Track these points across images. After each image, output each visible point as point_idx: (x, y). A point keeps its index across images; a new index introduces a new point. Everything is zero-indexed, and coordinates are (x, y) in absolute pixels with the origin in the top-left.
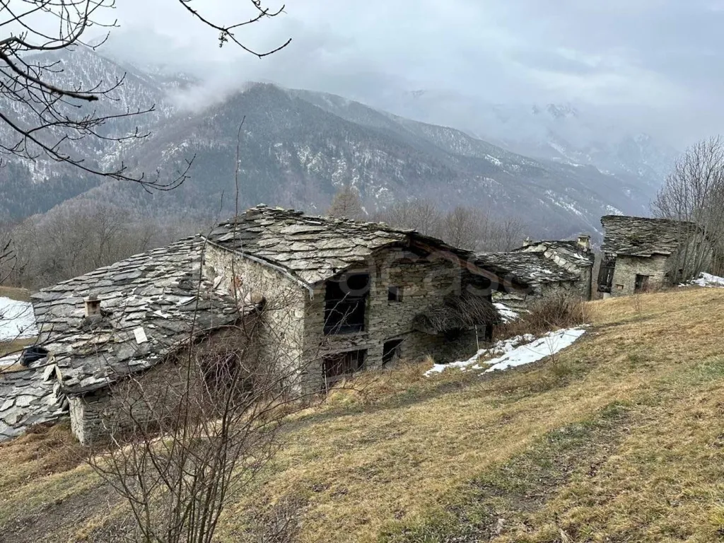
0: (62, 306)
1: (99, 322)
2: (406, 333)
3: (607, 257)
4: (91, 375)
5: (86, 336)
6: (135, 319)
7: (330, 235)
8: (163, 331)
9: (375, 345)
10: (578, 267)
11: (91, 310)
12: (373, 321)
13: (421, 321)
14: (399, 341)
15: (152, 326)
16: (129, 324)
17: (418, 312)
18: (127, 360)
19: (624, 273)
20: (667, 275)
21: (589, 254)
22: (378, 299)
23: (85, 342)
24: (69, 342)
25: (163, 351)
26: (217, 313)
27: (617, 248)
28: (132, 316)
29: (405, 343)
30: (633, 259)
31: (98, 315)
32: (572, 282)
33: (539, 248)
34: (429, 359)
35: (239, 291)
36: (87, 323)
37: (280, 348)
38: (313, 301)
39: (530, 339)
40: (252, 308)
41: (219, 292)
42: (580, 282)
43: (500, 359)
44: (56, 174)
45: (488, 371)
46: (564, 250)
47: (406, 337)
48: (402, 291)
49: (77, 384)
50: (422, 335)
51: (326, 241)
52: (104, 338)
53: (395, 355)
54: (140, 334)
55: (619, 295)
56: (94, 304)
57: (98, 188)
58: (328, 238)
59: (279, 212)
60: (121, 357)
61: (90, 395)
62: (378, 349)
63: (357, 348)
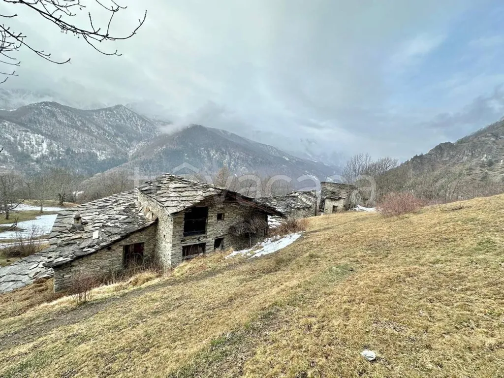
0: (69, 218)
1: (79, 227)
2: (226, 235)
3: (322, 199)
4: (62, 256)
5: (71, 235)
6: (97, 226)
7: (190, 189)
8: (107, 233)
9: (210, 240)
10: (311, 202)
11: (76, 221)
12: (209, 230)
13: (232, 229)
14: (223, 239)
15: (103, 230)
16: (93, 229)
17: (232, 225)
19: (329, 204)
20: (344, 206)
21: (316, 197)
22: (212, 219)
23: (68, 238)
24: (61, 238)
25: (104, 244)
26: (135, 225)
27: (326, 195)
28: (96, 225)
29: (225, 239)
30: (332, 199)
31: (80, 224)
32: (308, 208)
33: (297, 194)
34: (231, 248)
35: (148, 214)
36: (74, 228)
37: (164, 242)
38: (177, 220)
39: (278, 238)
40: (151, 222)
41: (140, 214)
42: (312, 208)
43: (260, 250)
44: (109, 157)
45: (252, 257)
46: (306, 195)
47: (226, 236)
48: (224, 215)
49: (53, 261)
50: (233, 235)
51: (187, 192)
52: (78, 236)
53: (221, 244)
54: (96, 235)
55: (326, 214)
56: (78, 218)
57: (127, 164)
58: (189, 191)
59: (173, 177)
60: (82, 247)
61: (58, 267)
62: (212, 242)
63: (201, 242)
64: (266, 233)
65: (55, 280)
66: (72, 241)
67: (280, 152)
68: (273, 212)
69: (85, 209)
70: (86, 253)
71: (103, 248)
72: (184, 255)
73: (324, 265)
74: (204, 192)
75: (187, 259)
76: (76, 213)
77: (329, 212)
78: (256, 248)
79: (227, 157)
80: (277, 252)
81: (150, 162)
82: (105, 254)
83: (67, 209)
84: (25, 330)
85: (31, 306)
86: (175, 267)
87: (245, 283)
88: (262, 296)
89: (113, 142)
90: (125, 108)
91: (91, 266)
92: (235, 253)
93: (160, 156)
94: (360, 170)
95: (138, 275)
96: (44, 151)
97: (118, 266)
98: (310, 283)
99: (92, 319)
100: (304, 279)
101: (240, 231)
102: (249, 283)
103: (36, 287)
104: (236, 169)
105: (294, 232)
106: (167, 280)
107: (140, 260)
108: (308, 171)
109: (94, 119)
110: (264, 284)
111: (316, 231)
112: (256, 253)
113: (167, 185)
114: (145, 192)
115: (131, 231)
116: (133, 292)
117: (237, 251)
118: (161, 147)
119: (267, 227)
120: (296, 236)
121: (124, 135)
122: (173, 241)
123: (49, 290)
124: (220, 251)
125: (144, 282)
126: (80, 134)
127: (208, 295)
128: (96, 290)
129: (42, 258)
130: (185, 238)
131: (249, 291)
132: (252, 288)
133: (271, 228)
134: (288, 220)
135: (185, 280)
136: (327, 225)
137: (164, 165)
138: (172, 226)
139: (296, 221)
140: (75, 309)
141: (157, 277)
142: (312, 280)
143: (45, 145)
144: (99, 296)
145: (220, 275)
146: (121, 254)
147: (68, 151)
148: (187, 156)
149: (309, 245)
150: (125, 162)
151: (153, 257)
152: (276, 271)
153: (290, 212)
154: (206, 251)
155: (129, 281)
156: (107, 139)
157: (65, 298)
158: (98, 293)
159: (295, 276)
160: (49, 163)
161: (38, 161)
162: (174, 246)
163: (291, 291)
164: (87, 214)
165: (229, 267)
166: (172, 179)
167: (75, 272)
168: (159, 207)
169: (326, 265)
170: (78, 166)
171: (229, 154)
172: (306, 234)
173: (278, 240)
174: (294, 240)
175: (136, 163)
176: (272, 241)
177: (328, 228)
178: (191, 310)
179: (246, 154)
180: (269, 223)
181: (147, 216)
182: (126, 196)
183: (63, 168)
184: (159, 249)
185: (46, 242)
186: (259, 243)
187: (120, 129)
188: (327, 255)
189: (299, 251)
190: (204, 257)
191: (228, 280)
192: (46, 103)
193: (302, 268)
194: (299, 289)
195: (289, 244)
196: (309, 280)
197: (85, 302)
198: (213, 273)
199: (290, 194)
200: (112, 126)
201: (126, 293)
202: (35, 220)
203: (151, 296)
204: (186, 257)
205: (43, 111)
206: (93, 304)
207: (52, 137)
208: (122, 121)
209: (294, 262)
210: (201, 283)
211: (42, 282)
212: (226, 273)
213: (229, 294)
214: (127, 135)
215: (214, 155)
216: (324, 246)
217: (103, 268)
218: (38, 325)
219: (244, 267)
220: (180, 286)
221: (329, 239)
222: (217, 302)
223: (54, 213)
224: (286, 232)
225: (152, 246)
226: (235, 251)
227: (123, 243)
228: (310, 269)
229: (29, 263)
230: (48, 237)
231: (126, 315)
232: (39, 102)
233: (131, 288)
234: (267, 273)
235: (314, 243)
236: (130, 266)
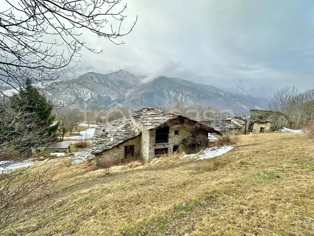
0: (100, 130)
3: (251, 122)
4: (98, 149)
5: (101, 139)
8: (117, 139)
9: (171, 146)
10: (241, 124)
12: (170, 140)
13: (184, 141)
14: (178, 146)
15: (115, 137)
16: (111, 136)
17: (184, 138)
18: (107, 146)
19: (256, 127)
20: (271, 128)
21: (246, 121)
22: (171, 134)
24: (97, 140)
25: (116, 144)
26: (130, 135)
27: (254, 119)
28: (112, 134)
29: (180, 147)
30: (260, 123)
31: (105, 134)
32: (239, 129)
33: (230, 119)
34: (184, 153)
35: (136, 130)
36: (102, 135)
37: (144, 146)
38: (152, 134)
39: (216, 148)
40: (138, 134)
41: (132, 129)
42: (242, 128)
43: (203, 155)
44: (116, 98)
45: (197, 159)
46: (237, 120)
47: (180, 145)
48: (179, 132)
49: (94, 151)
50: (185, 145)
51: (157, 117)
52: (104, 140)
53: (177, 150)
54: (112, 139)
55: (254, 133)
56: (104, 131)
57: (125, 102)
58: (158, 116)
59: (149, 108)
60: (106, 145)
61: (97, 154)
62: (171, 148)
63: (165, 148)
64: (207, 144)
65: (95, 161)
66: (102, 142)
67: (217, 89)
68: (212, 131)
69: (107, 126)
70: (108, 149)
71: (115, 146)
72: (155, 154)
73: (253, 170)
74: (167, 117)
75: (157, 157)
76: (103, 128)
77: (256, 132)
78: (200, 154)
79: (180, 95)
80: (215, 158)
81: (136, 100)
82: (116, 150)
83: (99, 126)
84: (85, 182)
85: (86, 172)
86: (151, 160)
87: (193, 175)
88: (205, 185)
89: (118, 90)
90: (124, 71)
91: (110, 155)
92: (186, 156)
93: (141, 96)
94: (287, 100)
95: (132, 163)
96: (89, 97)
97: (122, 157)
98: (241, 181)
99: (112, 182)
100: (237, 179)
101: (189, 142)
102: (196, 175)
103: (88, 163)
104: (186, 102)
105: (228, 145)
106: (147, 167)
107: (132, 154)
108: (239, 102)
109: (109, 78)
110: (206, 178)
111: (246, 146)
112: (200, 157)
113: (146, 113)
114: (135, 117)
115: (128, 138)
116: (130, 171)
117: (188, 154)
118: (142, 91)
119: (208, 140)
120: (230, 148)
121: (123, 86)
122: (149, 145)
123: (93, 165)
124: (177, 154)
125: (135, 167)
126: (103, 87)
127: (170, 179)
128: (113, 168)
129: (90, 149)
130: (156, 144)
131: (196, 181)
132: (198, 179)
133: (210, 141)
134: (223, 137)
135: (157, 168)
136: (255, 141)
137: (144, 101)
138: (149, 137)
139: (230, 137)
140: (104, 176)
141: (142, 165)
142: (243, 179)
143: (89, 94)
144: (114, 171)
145: (177, 168)
146: (124, 151)
147: (99, 96)
148: (156, 96)
149: (240, 155)
150: (124, 101)
151: (139, 153)
152: (215, 170)
153: (225, 131)
154: (168, 153)
155: (128, 166)
156: (115, 89)
157: (100, 170)
158: (114, 169)
159: (229, 175)
160: (91, 103)
161: (87, 102)
162: (150, 148)
163: (226, 185)
164: (108, 129)
165: (183, 164)
166: (149, 110)
167: (104, 157)
168: (142, 126)
169: (255, 170)
170: (103, 104)
171: (181, 93)
172: (237, 147)
173: (215, 150)
174: (228, 151)
175: (129, 101)
176: (211, 150)
177: (256, 144)
178: (161, 186)
179: (193, 92)
180: (209, 138)
181: (136, 131)
182: (125, 120)
183: (97, 105)
184: (142, 149)
185: (91, 142)
186: (202, 151)
187: (121, 83)
188: (256, 164)
189: (232, 159)
190: (167, 156)
191: (182, 172)
192: (89, 73)
193: (235, 171)
194: (233, 185)
195: (224, 153)
196: (240, 180)
197: (108, 173)
198: (172, 166)
199: (225, 118)
200: (117, 81)
201: (127, 172)
202: (86, 131)
203: (139, 175)
204: (157, 155)
205: (88, 77)
206: (112, 175)
207: (93, 90)
208: (122, 78)
209: (228, 165)
210: (166, 171)
211: (90, 161)
212: (180, 167)
213: (183, 180)
214: (125, 86)
215: (172, 94)
216: (253, 156)
217: (115, 157)
218: (90, 181)
219: (193, 165)
220: (154, 172)
221: (257, 152)
222: (176, 184)
223: (93, 127)
224: (222, 145)
225: (138, 148)
226: (186, 154)
227: (124, 144)
228: (241, 172)
229: (85, 151)
230: (92, 139)
231: (128, 183)
232: (87, 73)
233: (129, 169)
234: (208, 171)
235: (244, 154)
236: (128, 158)
